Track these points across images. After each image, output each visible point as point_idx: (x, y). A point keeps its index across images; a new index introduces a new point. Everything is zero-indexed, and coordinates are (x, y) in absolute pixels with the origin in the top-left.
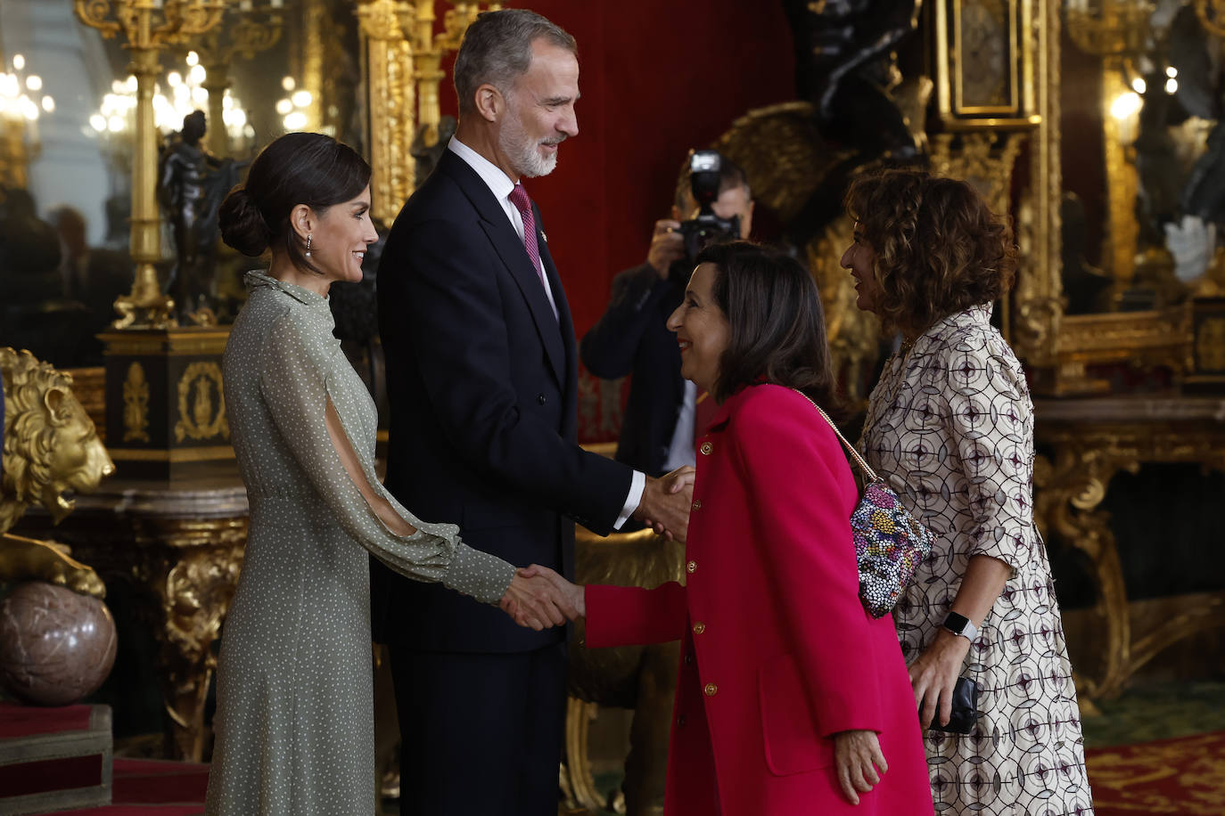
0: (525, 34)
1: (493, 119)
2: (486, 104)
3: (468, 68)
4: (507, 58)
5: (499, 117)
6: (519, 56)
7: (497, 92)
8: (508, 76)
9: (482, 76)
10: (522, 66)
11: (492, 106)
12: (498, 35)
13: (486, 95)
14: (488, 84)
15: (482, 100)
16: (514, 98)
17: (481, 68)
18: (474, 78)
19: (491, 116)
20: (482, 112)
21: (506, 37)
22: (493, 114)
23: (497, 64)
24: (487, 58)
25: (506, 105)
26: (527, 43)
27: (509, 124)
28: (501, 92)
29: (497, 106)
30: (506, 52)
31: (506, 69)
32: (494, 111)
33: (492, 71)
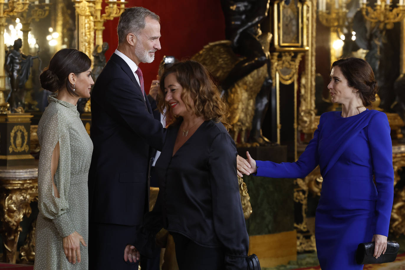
0: (143, 16)
1: (133, 45)
2: (130, 40)
3: (123, 27)
4: (137, 24)
5: (135, 44)
6: (141, 23)
7: (134, 36)
8: (138, 30)
9: (128, 30)
10: (142, 26)
11: (132, 40)
12: (134, 16)
13: (130, 37)
14: (131, 33)
15: (129, 38)
16: (140, 37)
17: (128, 28)
18: (125, 31)
19: (132, 44)
20: (129, 43)
21: (136, 17)
22: (133, 43)
23: (133, 25)
24: (130, 24)
25: (137, 40)
26: (144, 18)
27: (139, 46)
28: (135, 36)
29: (134, 40)
30: (137, 22)
31: (137, 28)
32: (133, 42)
33: (132, 29)
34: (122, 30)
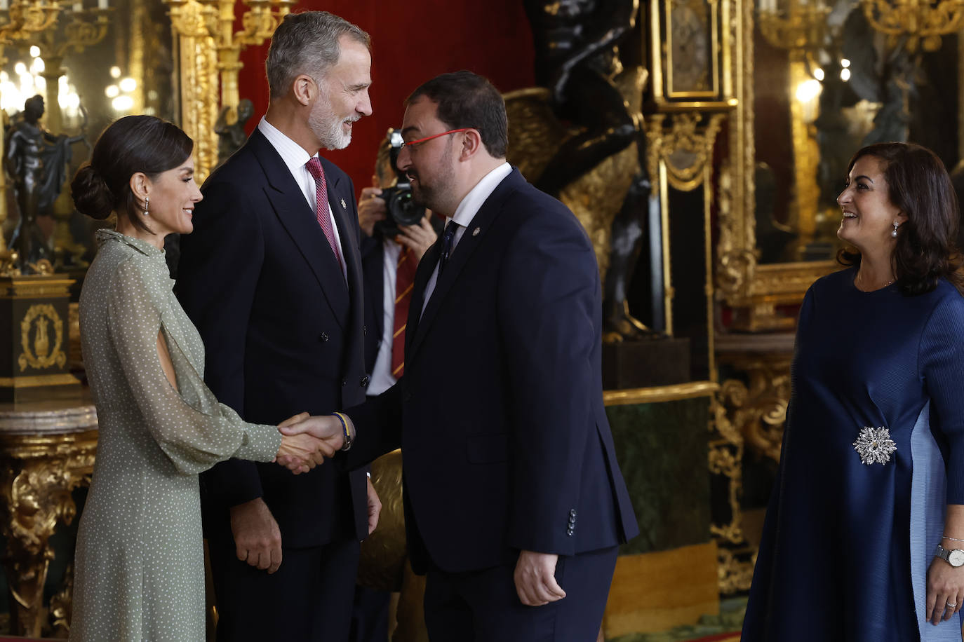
0: (334, 33)
1: (307, 103)
2: (301, 91)
3: (283, 61)
4: (320, 53)
5: (313, 102)
6: (330, 50)
7: (312, 81)
8: (322, 67)
9: (299, 68)
10: (332, 59)
11: (306, 92)
12: (311, 34)
13: (302, 83)
14: (303, 74)
15: (299, 87)
16: (325, 86)
17: (297, 61)
18: (290, 71)
19: (305, 100)
20: (299, 98)
21: (317, 36)
22: (307, 99)
23: (310, 56)
24: (303, 53)
25: (319, 92)
26: (335, 40)
27: (320, 107)
28: (315, 81)
29: (311, 92)
30: (320, 48)
31: (319, 62)
32: (308, 97)
33: (307, 64)
34: (282, 66)
